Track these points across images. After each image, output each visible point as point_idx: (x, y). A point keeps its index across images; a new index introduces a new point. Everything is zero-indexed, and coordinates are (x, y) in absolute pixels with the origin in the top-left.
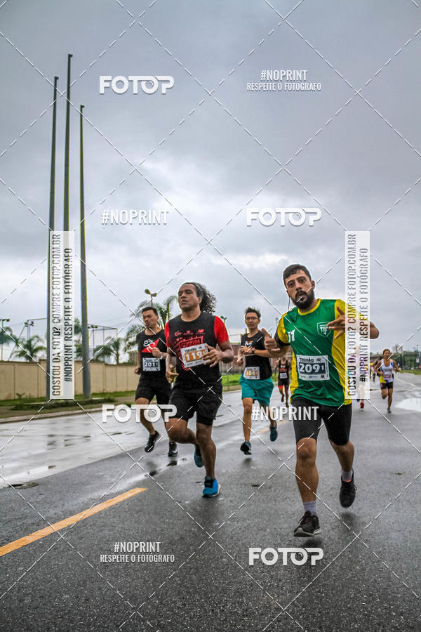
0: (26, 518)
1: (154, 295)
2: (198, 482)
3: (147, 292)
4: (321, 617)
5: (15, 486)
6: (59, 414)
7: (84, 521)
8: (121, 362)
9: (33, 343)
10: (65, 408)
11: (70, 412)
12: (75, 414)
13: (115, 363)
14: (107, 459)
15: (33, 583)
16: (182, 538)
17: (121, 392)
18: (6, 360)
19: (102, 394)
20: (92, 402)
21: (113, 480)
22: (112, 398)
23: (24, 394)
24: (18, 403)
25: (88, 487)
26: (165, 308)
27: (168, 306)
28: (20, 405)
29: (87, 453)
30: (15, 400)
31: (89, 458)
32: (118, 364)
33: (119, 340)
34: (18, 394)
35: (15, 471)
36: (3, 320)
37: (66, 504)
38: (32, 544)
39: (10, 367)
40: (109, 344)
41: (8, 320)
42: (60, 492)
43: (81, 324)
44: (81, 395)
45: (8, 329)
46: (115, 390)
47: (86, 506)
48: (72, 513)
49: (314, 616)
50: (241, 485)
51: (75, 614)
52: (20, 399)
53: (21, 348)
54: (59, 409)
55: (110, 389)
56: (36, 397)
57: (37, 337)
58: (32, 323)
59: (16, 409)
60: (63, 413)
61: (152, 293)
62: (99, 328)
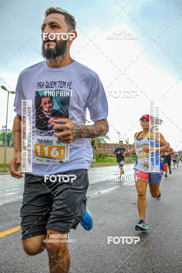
2: (110, 201)
4: (166, 257)
16: (105, 223)
49: (163, 257)
50: (128, 203)
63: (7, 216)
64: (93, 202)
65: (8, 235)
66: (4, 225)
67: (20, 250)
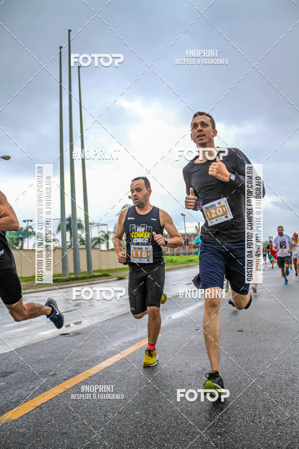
0: (82, 357)
5: (64, 334)
6: (73, 285)
8: (110, 248)
10: (74, 281)
11: (80, 284)
12: (84, 285)
13: (107, 249)
14: (123, 315)
15: (109, 403)
16: (204, 369)
17: (112, 270)
18: (29, 248)
19: (99, 271)
20: (94, 277)
21: (133, 329)
22: (107, 273)
25: (118, 334)
31: (109, 314)
32: (108, 250)
33: (108, 232)
36: (28, 221)
37: (107, 347)
38: (95, 375)
40: (102, 236)
41: (31, 221)
43: (84, 224)
44: (85, 272)
45: (31, 227)
46: (108, 268)
47: (122, 348)
48: (114, 353)
50: (230, 330)
51: (150, 426)
54: (71, 282)
55: (104, 267)
60: (76, 284)
62: (95, 224)
63: (27, 371)
64: (169, 333)
65: (40, 407)
66: (26, 389)
67: (70, 434)
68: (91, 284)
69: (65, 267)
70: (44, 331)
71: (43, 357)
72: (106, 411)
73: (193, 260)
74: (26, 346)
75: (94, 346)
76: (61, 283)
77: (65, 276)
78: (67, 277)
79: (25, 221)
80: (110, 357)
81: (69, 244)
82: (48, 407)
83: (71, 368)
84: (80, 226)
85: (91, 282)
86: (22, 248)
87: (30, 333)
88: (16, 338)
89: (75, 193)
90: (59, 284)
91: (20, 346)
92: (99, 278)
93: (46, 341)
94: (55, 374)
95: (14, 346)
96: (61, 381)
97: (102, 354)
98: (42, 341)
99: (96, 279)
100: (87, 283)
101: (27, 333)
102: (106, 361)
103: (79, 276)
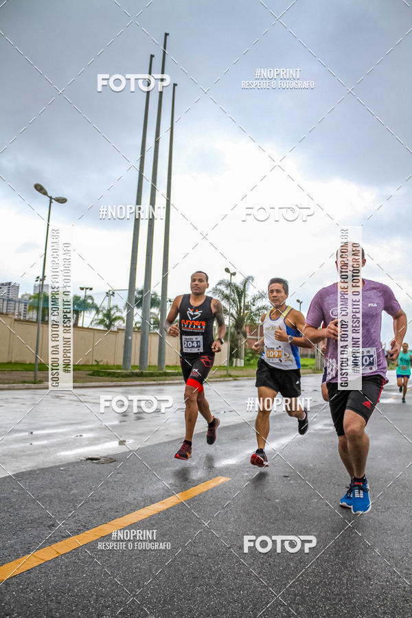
0: (103, 500)
1: (234, 274)
3: (227, 270)
5: (92, 459)
6: (134, 383)
7: (165, 512)
9: (112, 312)
10: (139, 378)
11: (145, 383)
12: (149, 385)
15: (113, 591)
18: (86, 327)
19: (175, 367)
20: (166, 374)
23: (102, 361)
24: (96, 369)
25: (167, 469)
26: (241, 287)
27: (245, 286)
28: (97, 371)
29: (164, 429)
30: (92, 365)
31: (167, 435)
34: (96, 361)
35: (93, 442)
36: (87, 289)
37: (145, 489)
39: (90, 334)
41: (91, 289)
42: (138, 472)
43: (160, 297)
44: (155, 366)
45: (90, 297)
48: (152, 501)
52: (98, 365)
53: (101, 316)
54: (134, 378)
56: (112, 364)
57: (117, 307)
58: (113, 293)
59: (92, 375)
60: (138, 383)
61: (231, 272)
68: (160, 384)
69: (126, 357)
70: (67, 449)
71: (48, 492)
72: (103, 606)
73: (306, 366)
74: (31, 471)
75: (126, 484)
76: (118, 379)
77: (125, 369)
78: (129, 371)
79: (82, 289)
80: (144, 507)
81: (138, 325)
82: (19, 584)
83: (81, 517)
84: (154, 303)
85: (159, 382)
86: (75, 325)
87: (46, 450)
88: (23, 456)
89: (152, 256)
90: (115, 379)
91: (24, 470)
92: (172, 377)
93: (63, 466)
94: (53, 525)
95: (15, 469)
96: (57, 539)
97: (135, 499)
98: (56, 467)
99: (167, 378)
100: (154, 382)
101: (42, 451)
102: (136, 512)
103: (144, 371)
